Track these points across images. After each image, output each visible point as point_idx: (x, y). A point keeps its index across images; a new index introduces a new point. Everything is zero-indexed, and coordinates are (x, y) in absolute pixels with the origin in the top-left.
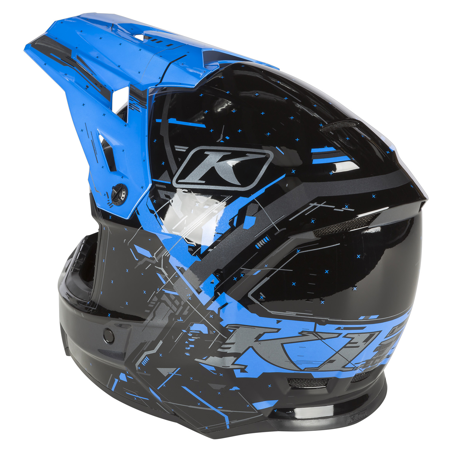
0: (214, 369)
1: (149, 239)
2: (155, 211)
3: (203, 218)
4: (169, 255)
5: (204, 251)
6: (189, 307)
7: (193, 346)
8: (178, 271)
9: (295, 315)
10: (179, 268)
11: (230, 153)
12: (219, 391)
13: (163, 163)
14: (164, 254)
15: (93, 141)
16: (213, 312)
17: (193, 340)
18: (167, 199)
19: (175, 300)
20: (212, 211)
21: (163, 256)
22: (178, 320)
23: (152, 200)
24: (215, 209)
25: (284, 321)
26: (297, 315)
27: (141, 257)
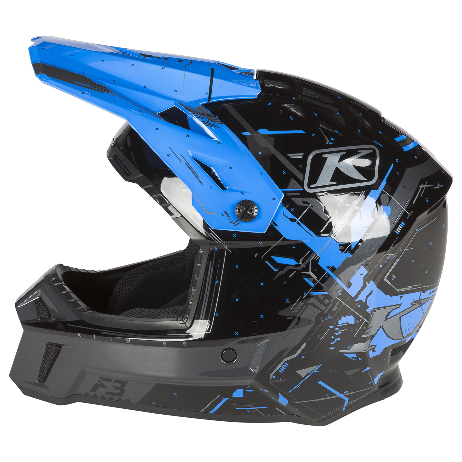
0: (355, 355)
1: (293, 248)
2: (296, 219)
3: (348, 217)
4: (318, 258)
5: (354, 247)
6: (338, 302)
7: (339, 339)
8: (328, 271)
9: (412, 288)
10: (330, 269)
11: (345, 153)
12: (351, 376)
13: (284, 173)
14: (312, 258)
15: (187, 163)
16: (361, 301)
17: (339, 333)
18: (306, 205)
19: (324, 299)
20: (354, 208)
21: (311, 260)
22: (326, 318)
23: (289, 209)
24: (356, 206)
25: (405, 296)
26: (413, 287)
27: (282, 267)
